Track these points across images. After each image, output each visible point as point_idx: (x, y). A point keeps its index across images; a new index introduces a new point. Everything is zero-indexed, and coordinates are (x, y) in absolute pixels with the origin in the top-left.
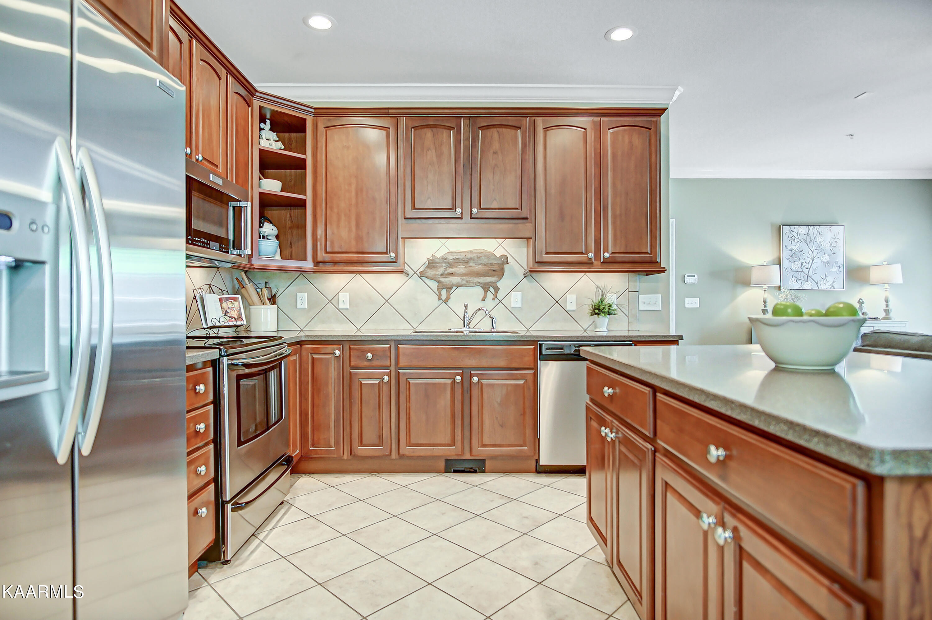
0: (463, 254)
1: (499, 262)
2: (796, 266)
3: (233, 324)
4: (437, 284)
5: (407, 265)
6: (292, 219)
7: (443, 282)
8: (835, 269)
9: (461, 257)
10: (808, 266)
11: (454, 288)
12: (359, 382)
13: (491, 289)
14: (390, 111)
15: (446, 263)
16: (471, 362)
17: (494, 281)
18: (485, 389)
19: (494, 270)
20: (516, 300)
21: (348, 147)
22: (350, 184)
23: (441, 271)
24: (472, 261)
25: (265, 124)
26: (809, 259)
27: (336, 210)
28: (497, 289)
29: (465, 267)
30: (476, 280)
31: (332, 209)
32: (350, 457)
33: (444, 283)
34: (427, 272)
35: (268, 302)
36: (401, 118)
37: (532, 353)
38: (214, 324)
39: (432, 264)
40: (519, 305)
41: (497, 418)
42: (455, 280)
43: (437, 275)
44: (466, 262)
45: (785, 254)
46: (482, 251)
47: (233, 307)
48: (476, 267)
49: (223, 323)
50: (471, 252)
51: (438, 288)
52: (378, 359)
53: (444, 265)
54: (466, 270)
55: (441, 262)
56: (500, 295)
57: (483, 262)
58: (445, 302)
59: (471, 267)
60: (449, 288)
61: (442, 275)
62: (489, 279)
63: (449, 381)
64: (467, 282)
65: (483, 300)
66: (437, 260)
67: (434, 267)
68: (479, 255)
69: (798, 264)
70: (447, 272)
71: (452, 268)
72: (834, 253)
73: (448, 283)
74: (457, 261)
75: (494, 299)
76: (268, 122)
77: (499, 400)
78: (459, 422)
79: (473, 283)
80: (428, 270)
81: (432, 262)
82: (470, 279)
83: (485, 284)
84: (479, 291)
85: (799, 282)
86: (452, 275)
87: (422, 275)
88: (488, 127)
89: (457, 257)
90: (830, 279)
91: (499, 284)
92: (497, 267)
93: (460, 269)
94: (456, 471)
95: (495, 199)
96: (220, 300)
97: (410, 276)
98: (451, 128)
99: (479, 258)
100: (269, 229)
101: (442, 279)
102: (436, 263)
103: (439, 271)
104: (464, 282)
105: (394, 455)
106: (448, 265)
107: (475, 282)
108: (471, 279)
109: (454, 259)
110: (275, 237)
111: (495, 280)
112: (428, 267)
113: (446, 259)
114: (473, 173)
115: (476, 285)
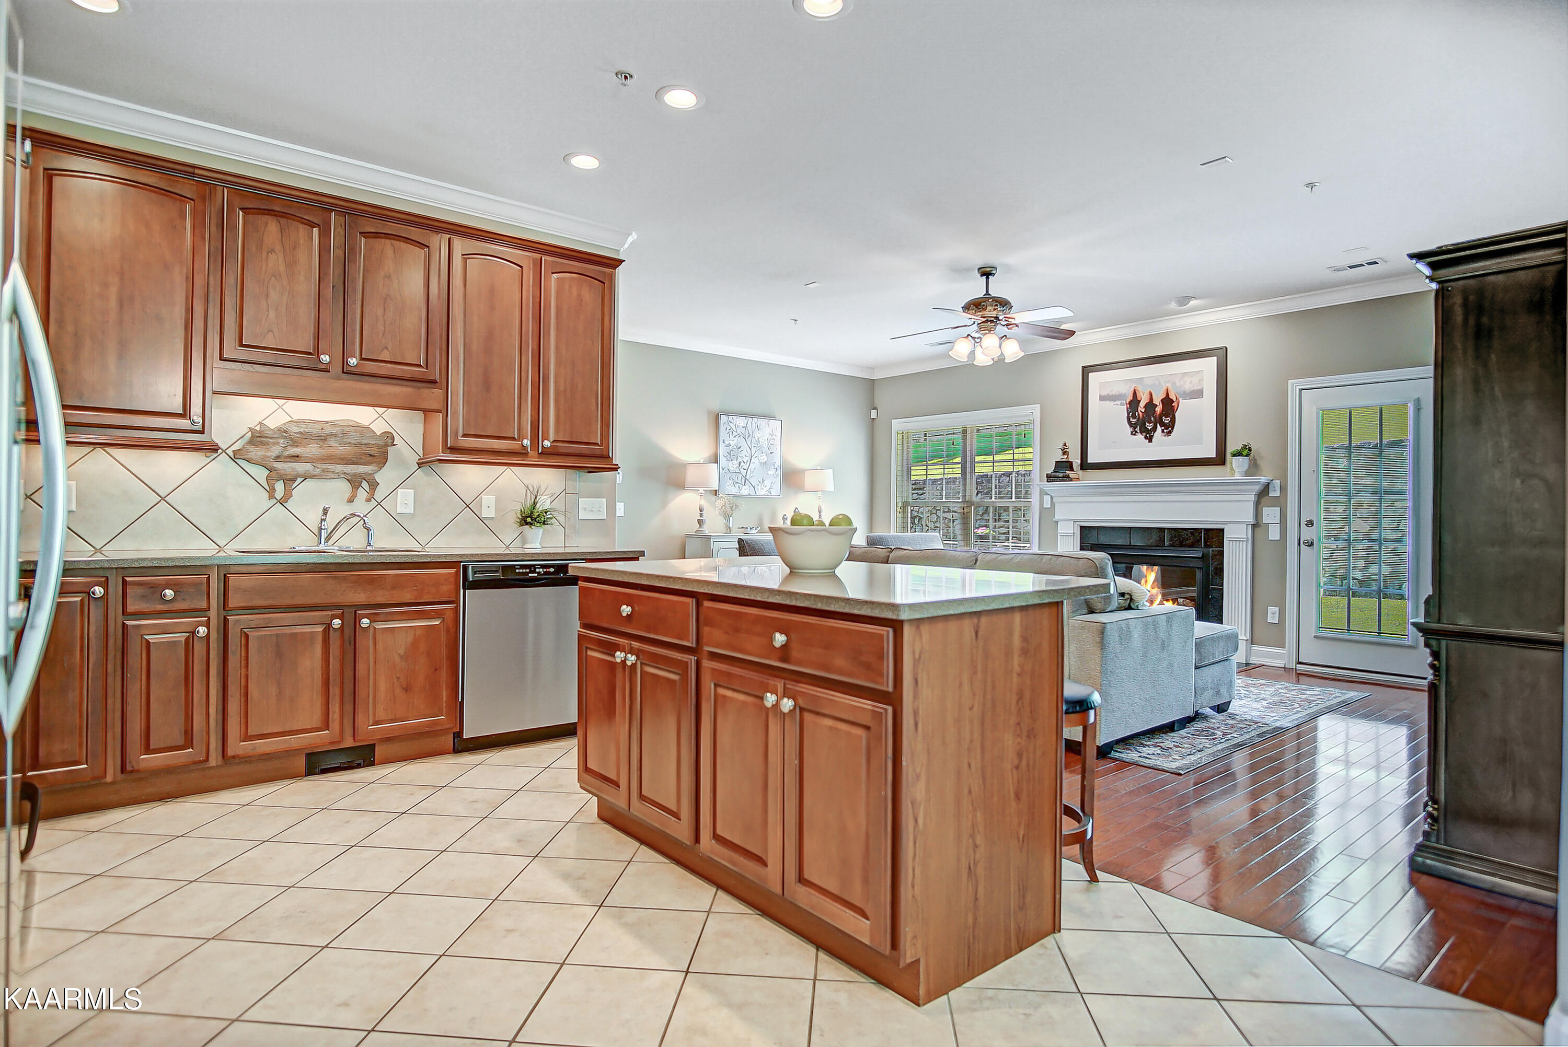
0: (319, 426)
1: (379, 442)
2: (733, 466)
7: (279, 470)
8: (772, 472)
9: (315, 429)
10: (746, 467)
11: (299, 480)
12: (144, 639)
13: (365, 484)
15: (285, 438)
16: (359, 597)
17: (370, 472)
19: (370, 455)
20: (405, 502)
23: (275, 451)
24: (333, 439)
26: (747, 458)
28: (374, 485)
29: (320, 447)
30: (339, 468)
33: (281, 471)
34: (250, 452)
36: (218, 187)
39: (258, 438)
40: (409, 509)
41: (397, 677)
42: (301, 467)
43: (269, 457)
44: (323, 439)
45: (722, 451)
46: (352, 423)
48: (340, 448)
50: (333, 423)
51: (267, 479)
52: (185, 599)
53: (282, 441)
54: (322, 451)
55: (277, 436)
56: (379, 494)
57: (353, 441)
58: (282, 501)
59: (331, 448)
60: (289, 481)
61: (277, 458)
62: (361, 469)
63: (321, 629)
64: (323, 471)
65: (351, 501)
66: (270, 433)
67: (263, 444)
68: (346, 429)
69: (736, 463)
70: (287, 453)
71: (297, 446)
72: (771, 453)
73: (289, 471)
74: (306, 438)
75: (368, 500)
77: (402, 652)
79: (333, 472)
80: (252, 448)
81: (258, 435)
82: (329, 467)
83: (355, 475)
84: (344, 487)
85: (737, 485)
86: (297, 458)
87: (236, 457)
89: (307, 430)
90: (767, 483)
91: (378, 477)
92: (376, 449)
93: (312, 449)
94: (325, 771)
95: (386, 347)
98: (313, 224)
99: (344, 434)
101: (277, 465)
102: (268, 437)
103: (272, 452)
104: (318, 471)
106: (290, 442)
107: (337, 471)
108: (331, 467)
109: (300, 433)
111: (372, 470)
112: (251, 442)
113: (285, 432)
114: (349, 302)
115: (338, 476)
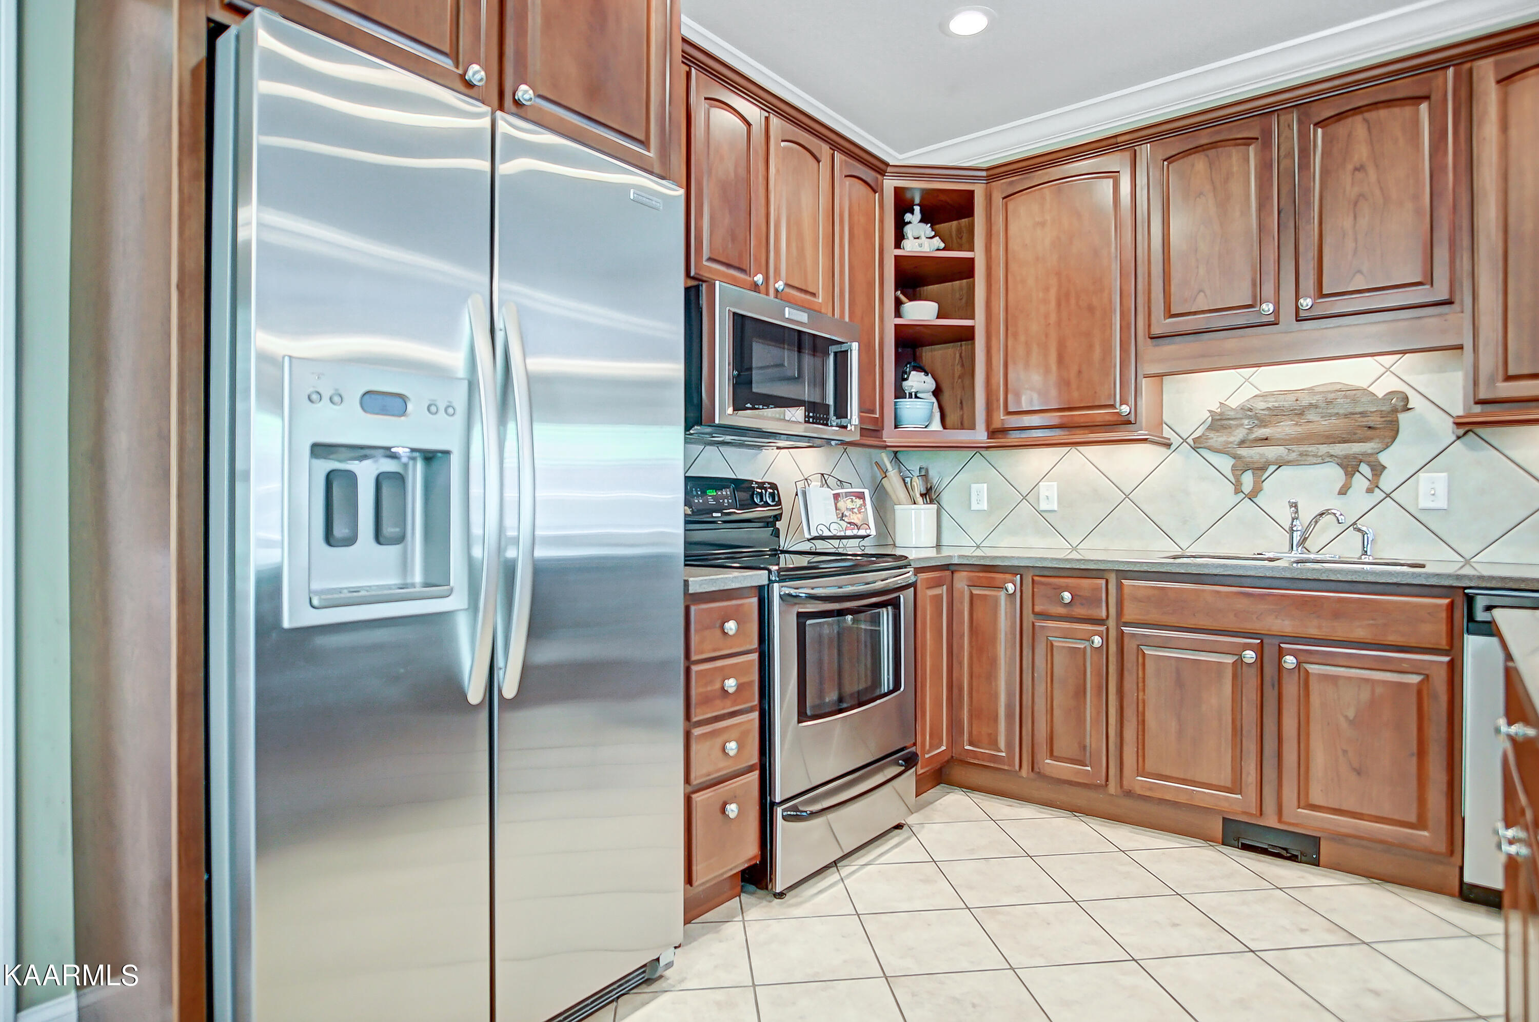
0: (1292, 397)
1: (1384, 408)
3: (852, 534)
4: (1231, 462)
5: (1167, 427)
6: (962, 361)
7: (1244, 457)
9: (1287, 402)
11: (1272, 468)
12: (1049, 642)
13: (1365, 469)
14: (1120, 139)
15: (1250, 417)
16: (1284, 625)
17: (1370, 451)
18: (1314, 687)
19: (1370, 427)
20: (1433, 492)
21: (1043, 224)
22: (1047, 289)
23: (1239, 434)
24: (1313, 411)
25: (912, 213)
27: (1022, 338)
28: (1378, 469)
29: (1296, 424)
30: (1323, 449)
31: (1015, 335)
32: (1032, 775)
33: (1248, 459)
34: (1210, 439)
35: (919, 499)
36: (1142, 146)
37: (1444, 615)
38: (821, 533)
39: (1219, 421)
40: (1442, 503)
41: (1345, 752)
42: (1271, 452)
43: (1231, 443)
44: (1299, 413)
46: (1338, 387)
47: (854, 507)
48: (1322, 423)
49: (834, 533)
50: (1311, 391)
51: (1234, 468)
52: (1082, 604)
53: (1246, 422)
54: (1299, 429)
55: (1241, 416)
56: (1387, 482)
57: (1341, 411)
58: (1252, 496)
59: (1311, 424)
60: (1260, 469)
61: (1242, 443)
62: (1356, 448)
63: (1229, 660)
64: (1301, 455)
65: (1343, 491)
66: (1232, 414)
67: (1224, 427)
68: (1332, 396)
70: (1253, 436)
71: (1265, 426)
73: (1256, 458)
74: (1276, 414)
75: (1370, 491)
76: (917, 209)
77: (1351, 714)
78: (1251, 746)
79: (1316, 456)
80: (1212, 435)
81: (1219, 417)
82: (1310, 449)
83: (1346, 457)
84: (1334, 474)
86: (1266, 441)
87: (1198, 445)
88: (1340, 117)
89: (1276, 404)
91: (1383, 458)
92: (1379, 419)
93: (1286, 428)
94: (1246, 847)
95: (1359, 271)
96: (836, 497)
97: (1173, 447)
98: (1248, 141)
99: (1329, 403)
100: (917, 381)
101: (1243, 452)
102: (1229, 419)
103: (1234, 436)
104: (1293, 456)
105: (1112, 788)
106: (1256, 422)
107: (1320, 454)
108: (1312, 449)
109: (1269, 409)
110: (931, 394)
111: (1373, 449)
112: (1211, 428)
113: (1250, 410)
114: (1302, 224)
115: (1324, 460)
